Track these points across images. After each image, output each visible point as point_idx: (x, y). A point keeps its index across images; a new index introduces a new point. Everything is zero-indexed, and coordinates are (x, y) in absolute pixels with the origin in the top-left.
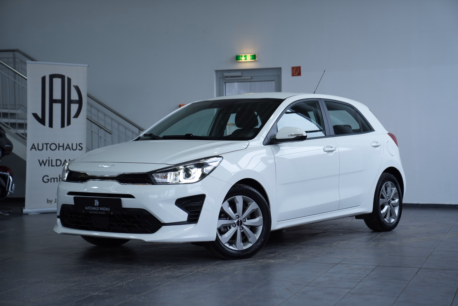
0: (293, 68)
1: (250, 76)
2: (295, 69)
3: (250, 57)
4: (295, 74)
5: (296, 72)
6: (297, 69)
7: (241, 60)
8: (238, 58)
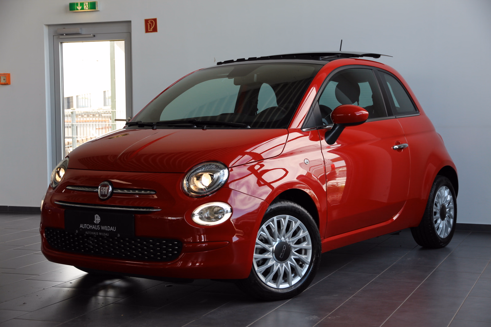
0: (146, 21)
1: (92, 34)
2: (149, 22)
3: (87, 6)
4: (150, 29)
5: (150, 27)
6: (152, 22)
7: (78, 10)
8: (72, 7)
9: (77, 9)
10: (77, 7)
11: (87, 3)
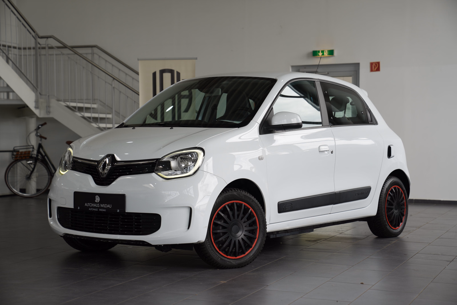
0: (372, 64)
1: (327, 72)
2: (374, 64)
3: (327, 53)
4: (374, 69)
5: (375, 68)
6: (376, 65)
8: (315, 54)
9: (319, 55)
10: (319, 54)
11: (327, 51)
